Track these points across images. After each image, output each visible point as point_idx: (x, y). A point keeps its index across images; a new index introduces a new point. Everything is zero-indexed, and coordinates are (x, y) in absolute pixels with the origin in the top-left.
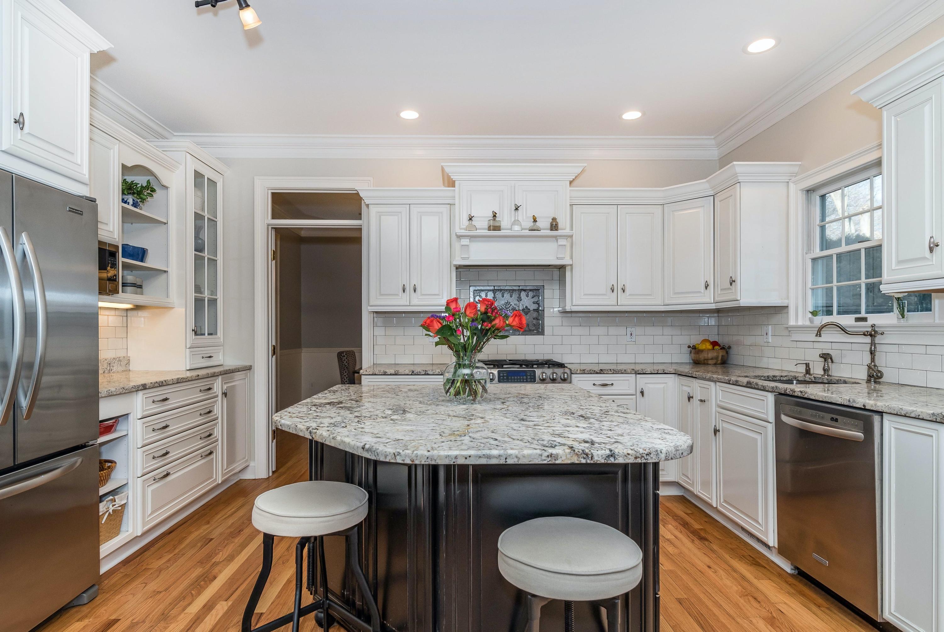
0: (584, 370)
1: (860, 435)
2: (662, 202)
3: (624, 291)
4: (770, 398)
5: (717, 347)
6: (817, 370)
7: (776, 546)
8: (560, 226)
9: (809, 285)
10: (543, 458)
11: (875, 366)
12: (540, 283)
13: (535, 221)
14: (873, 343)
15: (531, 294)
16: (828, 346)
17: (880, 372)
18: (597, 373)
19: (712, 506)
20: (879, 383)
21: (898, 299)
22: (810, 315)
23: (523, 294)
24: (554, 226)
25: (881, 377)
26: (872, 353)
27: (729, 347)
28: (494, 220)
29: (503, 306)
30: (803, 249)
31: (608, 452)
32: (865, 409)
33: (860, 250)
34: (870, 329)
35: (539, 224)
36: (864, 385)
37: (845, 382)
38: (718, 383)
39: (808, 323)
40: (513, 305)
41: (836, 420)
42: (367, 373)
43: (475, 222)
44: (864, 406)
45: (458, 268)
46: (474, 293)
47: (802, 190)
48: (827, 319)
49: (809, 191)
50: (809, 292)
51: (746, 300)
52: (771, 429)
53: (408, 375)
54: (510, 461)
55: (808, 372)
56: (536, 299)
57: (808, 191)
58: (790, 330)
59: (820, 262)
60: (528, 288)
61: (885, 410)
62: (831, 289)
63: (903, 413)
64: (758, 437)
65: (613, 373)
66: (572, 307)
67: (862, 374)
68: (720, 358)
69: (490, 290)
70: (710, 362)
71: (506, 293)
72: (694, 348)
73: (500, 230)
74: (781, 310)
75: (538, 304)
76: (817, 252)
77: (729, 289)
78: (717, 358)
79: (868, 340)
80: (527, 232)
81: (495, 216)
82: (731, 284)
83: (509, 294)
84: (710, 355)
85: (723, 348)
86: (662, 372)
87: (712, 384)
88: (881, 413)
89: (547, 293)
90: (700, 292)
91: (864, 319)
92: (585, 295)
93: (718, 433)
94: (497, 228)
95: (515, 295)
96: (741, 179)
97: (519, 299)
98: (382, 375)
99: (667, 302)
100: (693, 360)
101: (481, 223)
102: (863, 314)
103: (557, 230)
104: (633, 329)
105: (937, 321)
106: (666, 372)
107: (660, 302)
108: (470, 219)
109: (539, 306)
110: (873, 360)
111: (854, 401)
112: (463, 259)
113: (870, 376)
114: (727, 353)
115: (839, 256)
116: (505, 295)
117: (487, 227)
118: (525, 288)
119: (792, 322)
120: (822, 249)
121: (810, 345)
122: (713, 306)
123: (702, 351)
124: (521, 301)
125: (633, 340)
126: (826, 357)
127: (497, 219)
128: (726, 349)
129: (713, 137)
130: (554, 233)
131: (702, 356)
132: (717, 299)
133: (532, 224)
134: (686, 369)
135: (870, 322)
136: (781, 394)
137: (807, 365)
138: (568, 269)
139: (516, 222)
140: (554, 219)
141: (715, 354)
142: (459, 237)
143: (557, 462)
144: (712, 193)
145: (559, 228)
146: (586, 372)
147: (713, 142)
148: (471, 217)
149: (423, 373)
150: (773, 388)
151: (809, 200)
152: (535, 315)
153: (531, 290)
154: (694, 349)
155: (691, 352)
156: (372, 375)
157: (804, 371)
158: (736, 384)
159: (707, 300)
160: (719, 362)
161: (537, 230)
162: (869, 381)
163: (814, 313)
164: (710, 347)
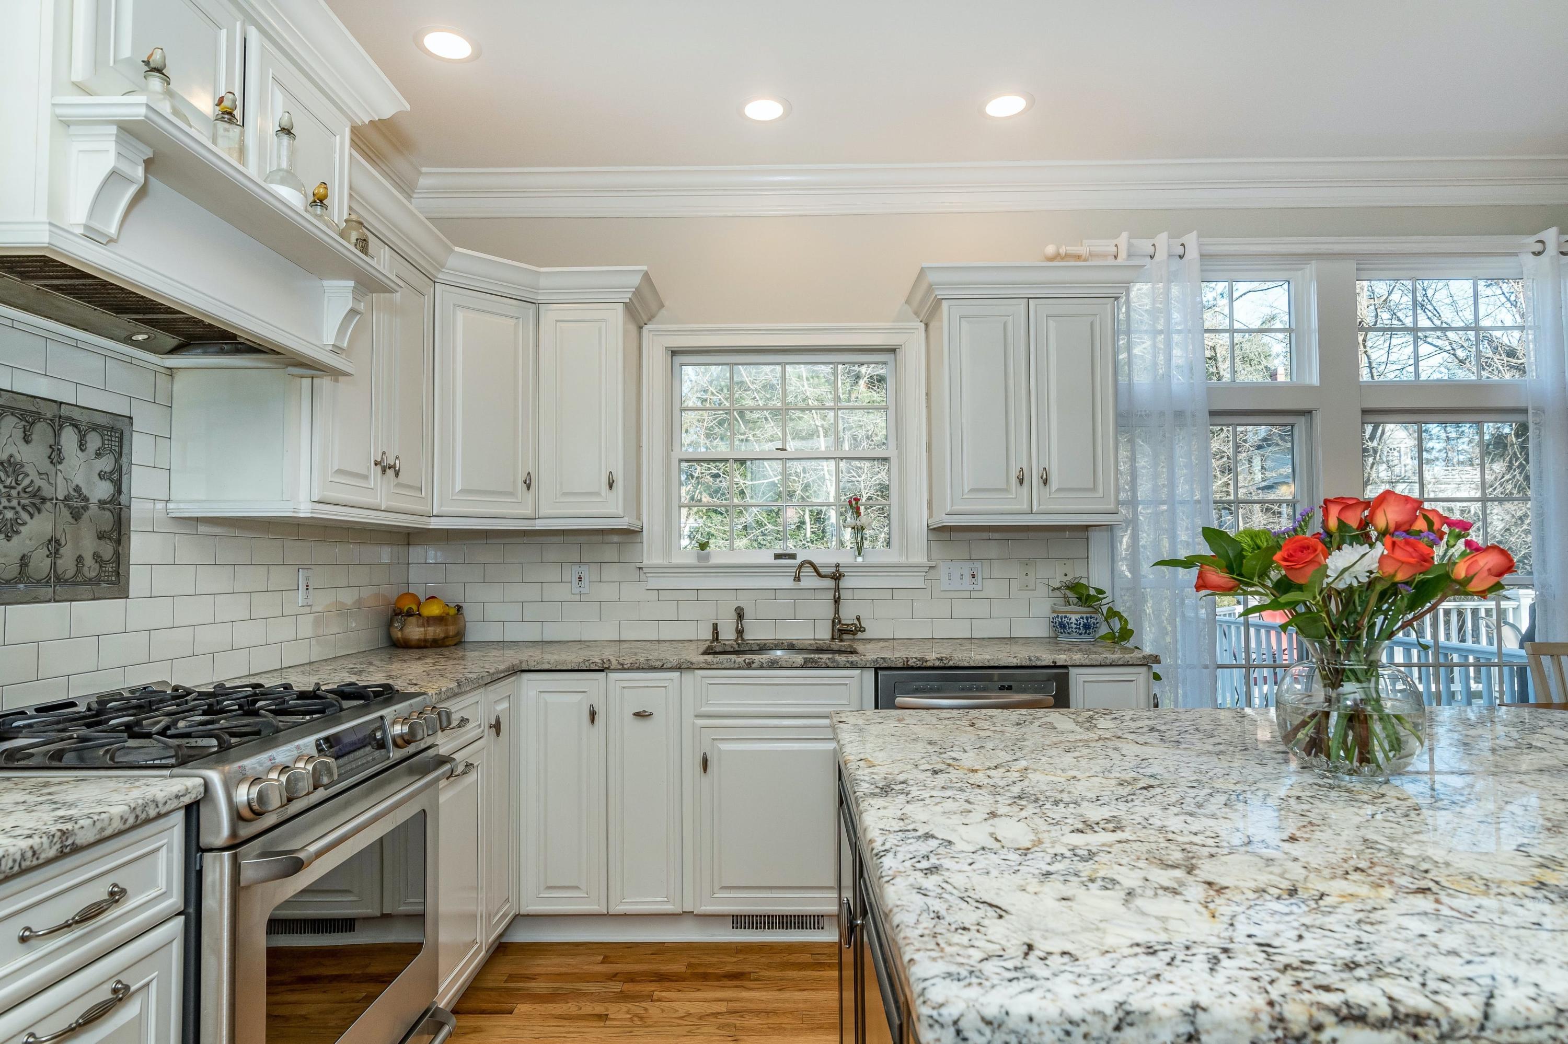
2: (436, 276)
3: (397, 474)
9: (677, 500)
12: (122, 408)
13: (321, 201)
15: (94, 442)
23: (68, 439)
26: (837, 601)
27: (459, 608)
30: (667, 443)
32: (1055, 667)
41: (1008, 688)
44: (1054, 662)
55: (716, 637)
56: (107, 464)
57: (673, 352)
60: (86, 416)
63: (1108, 662)
66: (311, 506)
75: (113, 481)
81: (228, 113)
90: (512, 494)
91: (791, 556)
92: (337, 471)
95: (41, 438)
96: (631, 298)
97: (56, 456)
109: (117, 491)
110: (837, 611)
118: (76, 415)
119: (651, 558)
124: (60, 463)
125: (309, 601)
126: (740, 612)
151: (671, 365)
152: (103, 521)
153: (93, 428)
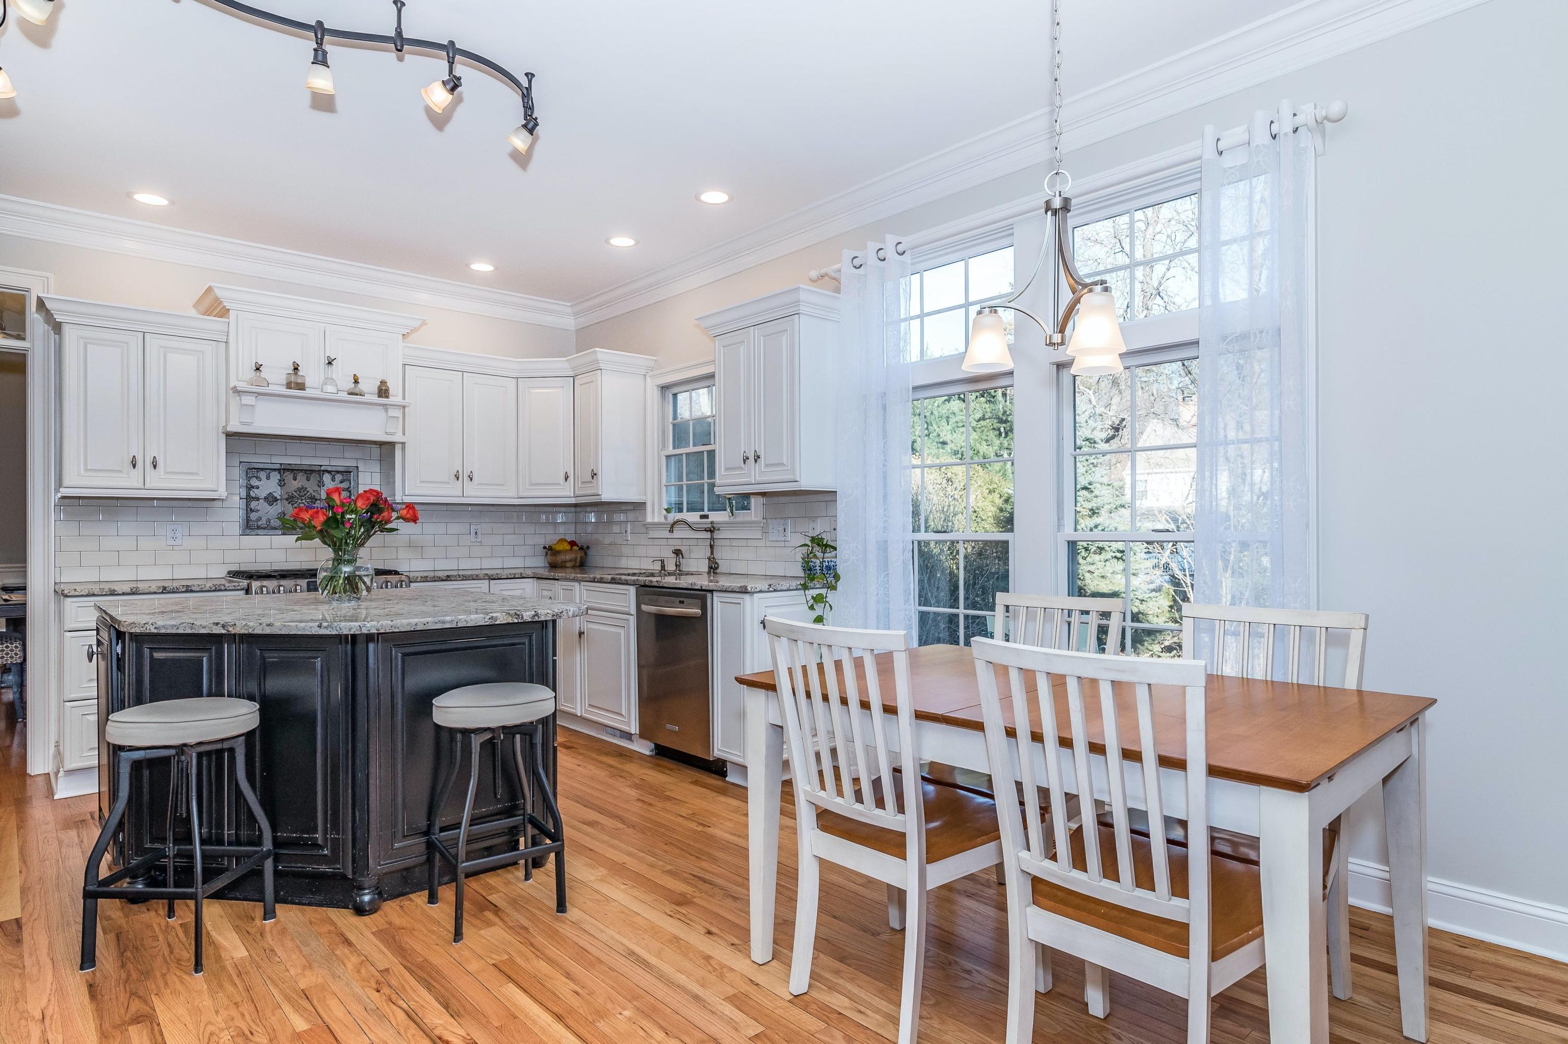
0: (426, 577)
1: (698, 611)
2: (515, 375)
3: (471, 480)
4: (632, 590)
5: (575, 548)
6: (671, 567)
7: (638, 732)
8: (391, 392)
9: (664, 482)
10: (486, 620)
11: (714, 558)
12: (352, 463)
13: (356, 382)
14: (712, 539)
15: (338, 477)
16: (678, 542)
17: (717, 563)
18: (443, 580)
19: (577, 716)
20: (717, 573)
21: (729, 499)
22: (665, 512)
23: (327, 478)
24: (383, 391)
25: (717, 568)
26: (712, 547)
27: (588, 547)
28: (296, 374)
29: (295, 493)
30: (658, 446)
31: (533, 613)
32: (703, 590)
33: (703, 452)
34: (709, 526)
35: (362, 386)
36: (706, 575)
37: (692, 574)
38: (583, 583)
39: (663, 520)
40: (311, 491)
41: (683, 602)
42: (76, 594)
43: (265, 373)
44: (703, 588)
45: (229, 435)
46: (247, 473)
47: (658, 386)
48: (679, 516)
49: (664, 388)
50: (664, 489)
51: (607, 495)
52: (633, 620)
53: (155, 593)
54: (460, 625)
55: (663, 567)
56: (345, 485)
57: (662, 387)
58: (648, 527)
59: (673, 459)
60: (334, 469)
61: (715, 588)
62: (682, 486)
63: (724, 589)
64: (622, 631)
65: (463, 580)
66: (404, 497)
67: (704, 567)
68: (579, 560)
69: (275, 470)
70: (568, 564)
71: (301, 474)
72: (550, 548)
73: (304, 389)
74: (639, 506)
75: (350, 492)
76: (670, 450)
77: (591, 482)
78: (575, 560)
79: (708, 535)
80: (344, 396)
81: (296, 369)
82: (593, 477)
83: (305, 476)
84: (568, 557)
85: (581, 548)
86: (519, 576)
87: (576, 584)
88: (711, 591)
89: (364, 477)
90: (559, 484)
91: (706, 517)
92: (422, 482)
93: (582, 636)
94: (301, 387)
95: (315, 478)
96: (602, 366)
97: (321, 484)
98: (106, 595)
99: (522, 494)
100: (549, 563)
101: (276, 376)
102: (706, 512)
103: (387, 397)
104: (479, 527)
105: (753, 519)
106: (524, 576)
107: (514, 494)
108: (258, 369)
109: (350, 494)
110: (712, 553)
111: (695, 584)
112: (242, 423)
113: (710, 568)
114: (586, 554)
115: (687, 454)
116: (298, 478)
117: (285, 383)
118: (329, 469)
119: (649, 519)
120: (674, 448)
121: (664, 542)
122: (573, 501)
123: (559, 552)
124: (323, 487)
125: (479, 540)
126: (678, 552)
127: (300, 373)
128: (584, 549)
129: (569, 304)
130: (383, 400)
131: (559, 559)
132: (577, 493)
133: (353, 385)
134: (545, 573)
135: (710, 520)
136: (642, 586)
137: (662, 562)
138: (399, 447)
139: (328, 380)
140: (383, 383)
141: (574, 555)
142: (237, 391)
143: (497, 623)
144: (572, 374)
145: (390, 394)
146: (428, 579)
147: (569, 310)
148: (258, 367)
149: (184, 590)
150: (634, 580)
151: (663, 396)
153: (338, 472)
154: (550, 550)
155: (546, 554)
156: (87, 596)
157: (660, 569)
158: (601, 581)
159: (567, 494)
160: (578, 564)
161: (361, 395)
162: (709, 573)
163: (668, 510)
164: (568, 548)
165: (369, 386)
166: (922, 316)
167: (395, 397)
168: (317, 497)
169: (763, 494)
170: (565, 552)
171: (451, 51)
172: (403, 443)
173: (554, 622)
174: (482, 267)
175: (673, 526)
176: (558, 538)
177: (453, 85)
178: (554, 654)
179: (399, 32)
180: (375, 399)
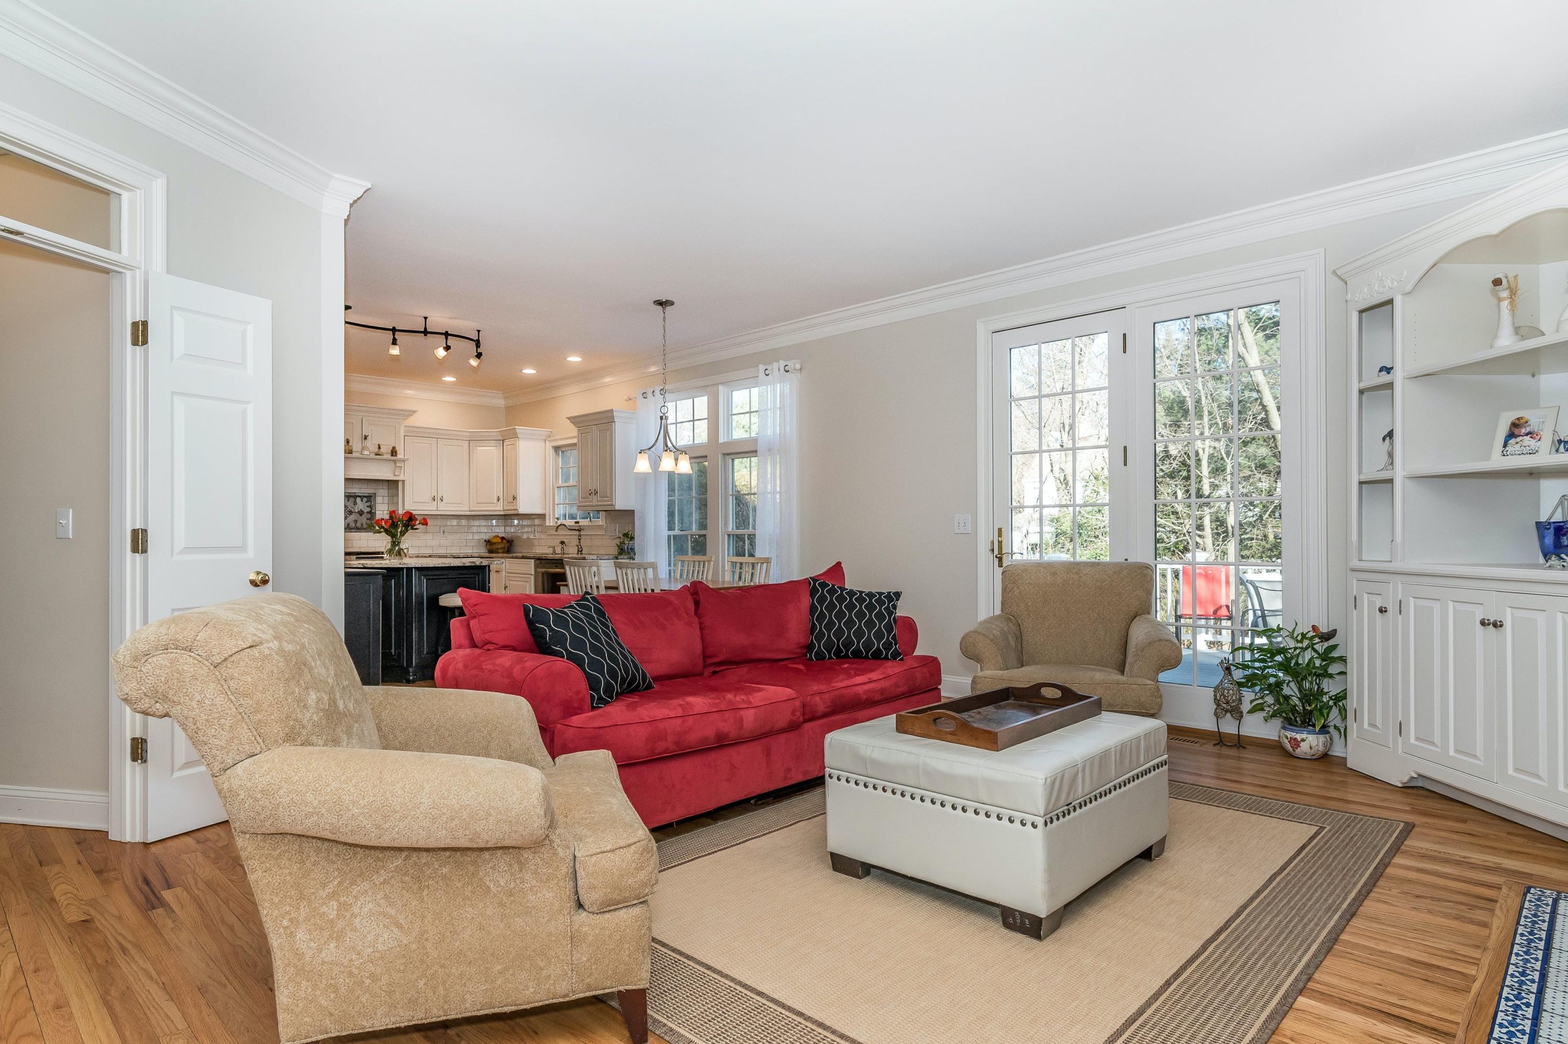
0: (418, 556)
2: (468, 439)
3: (442, 501)
4: (534, 562)
5: (505, 541)
6: (557, 550)
8: (398, 453)
9: (556, 502)
11: (580, 545)
12: (372, 491)
13: (379, 448)
14: (580, 536)
15: (365, 499)
16: (562, 537)
20: (582, 554)
22: (556, 520)
23: (358, 500)
24: (394, 452)
25: (582, 551)
26: (579, 539)
27: (512, 541)
30: (554, 481)
34: (579, 528)
35: (382, 450)
36: (576, 555)
37: (568, 552)
38: (506, 559)
39: (555, 524)
41: (557, 567)
47: (552, 446)
50: (556, 506)
51: (523, 510)
52: (532, 576)
55: (553, 550)
56: (368, 504)
57: (555, 449)
58: (547, 528)
59: (562, 488)
60: (363, 495)
62: (566, 505)
64: (528, 585)
67: (575, 550)
70: (500, 551)
73: (352, 453)
74: (542, 517)
76: (560, 483)
77: (513, 502)
78: (504, 548)
79: (577, 533)
80: (374, 456)
82: (514, 499)
84: (500, 546)
85: (508, 541)
86: (470, 557)
87: (503, 557)
89: (379, 500)
90: (494, 503)
91: (578, 523)
92: (415, 502)
94: (350, 452)
95: (352, 500)
96: (519, 435)
97: (355, 503)
99: (472, 509)
100: (488, 550)
102: (578, 520)
103: (396, 456)
104: (445, 527)
105: (601, 524)
106: (473, 556)
107: (467, 509)
109: (372, 509)
110: (580, 542)
113: (579, 551)
114: (511, 544)
115: (569, 487)
118: (360, 495)
119: (547, 524)
120: (563, 482)
121: (555, 537)
122: (502, 513)
123: (494, 543)
125: (445, 536)
126: (562, 543)
128: (510, 541)
129: (501, 393)
130: (394, 458)
131: (494, 547)
132: (505, 508)
133: (378, 450)
134: (487, 555)
135: (580, 524)
136: (540, 559)
137: (553, 547)
138: (400, 484)
139: (365, 448)
140: (394, 448)
141: (503, 545)
144: (502, 439)
147: (502, 396)
150: (535, 557)
151: (558, 454)
152: (369, 516)
153: (365, 497)
154: (488, 542)
155: (487, 544)
157: (551, 550)
158: (516, 558)
159: (499, 508)
160: (506, 550)
161: (381, 455)
162: (578, 553)
163: (558, 519)
164: (500, 541)
165: (386, 449)
166: (676, 423)
167: (400, 456)
168: (353, 510)
169: (605, 511)
170: (498, 543)
171: (447, 334)
172: (403, 481)
173: (489, 566)
174: (449, 379)
175: (557, 528)
176: (494, 535)
177: (447, 348)
178: (489, 583)
179: (425, 328)
180: (389, 457)
